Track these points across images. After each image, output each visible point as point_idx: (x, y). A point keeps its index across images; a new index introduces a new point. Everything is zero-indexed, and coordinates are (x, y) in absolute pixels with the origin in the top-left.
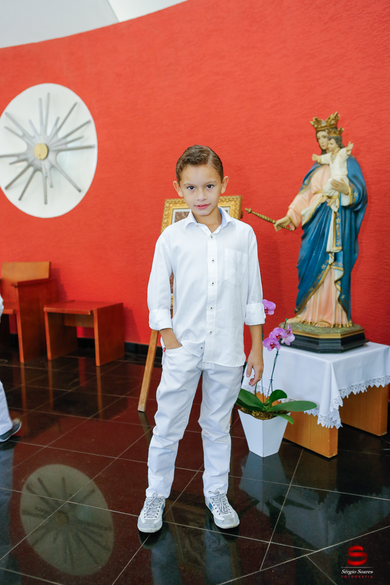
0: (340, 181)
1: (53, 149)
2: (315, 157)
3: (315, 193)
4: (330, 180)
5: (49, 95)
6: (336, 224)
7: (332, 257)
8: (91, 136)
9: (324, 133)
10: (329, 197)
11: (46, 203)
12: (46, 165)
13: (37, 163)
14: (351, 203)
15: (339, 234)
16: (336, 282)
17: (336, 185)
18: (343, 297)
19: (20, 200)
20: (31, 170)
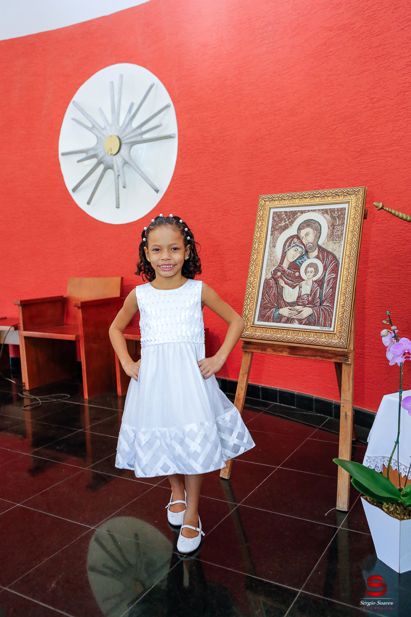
1: (126, 141)
5: (122, 76)
8: (170, 123)
12: (117, 161)
13: (108, 159)
19: (88, 203)
20: (102, 167)
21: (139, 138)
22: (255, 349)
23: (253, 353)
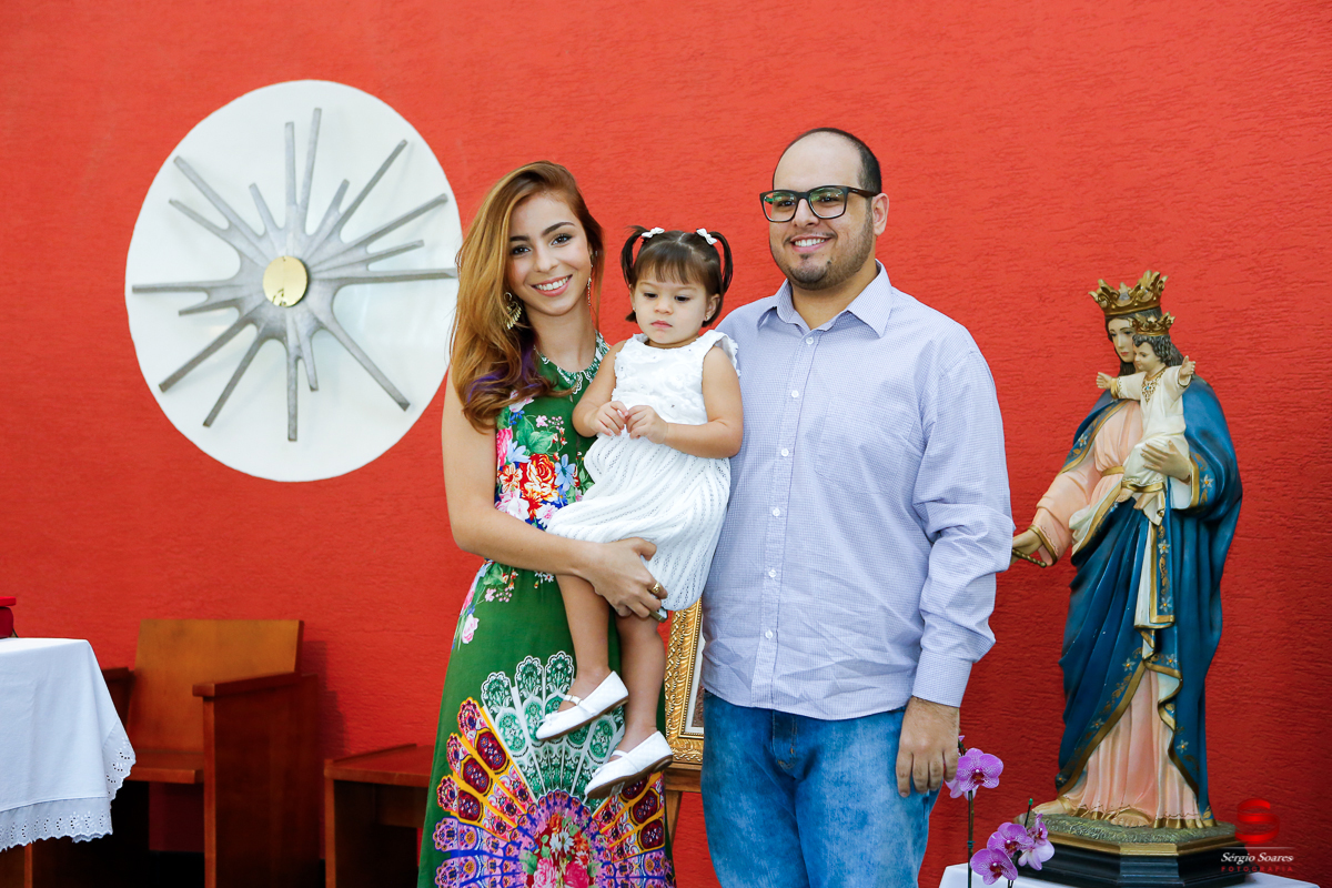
0: (1166, 450)
1: (325, 275)
2: (1106, 381)
3: (1106, 472)
4: (1141, 446)
5: (318, 111)
6: (1159, 556)
7: (1148, 642)
9: (1127, 323)
10: (1140, 489)
11: (292, 438)
12: (296, 324)
13: (271, 315)
14: (1197, 502)
15: (1168, 581)
16: (1162, 705)
17: (1155, 460)
18: (1183, 746)
19: (207, 423)
20: (249, 334)
21: (359, 271)
22: (687, 784)
23: (681, 793)
